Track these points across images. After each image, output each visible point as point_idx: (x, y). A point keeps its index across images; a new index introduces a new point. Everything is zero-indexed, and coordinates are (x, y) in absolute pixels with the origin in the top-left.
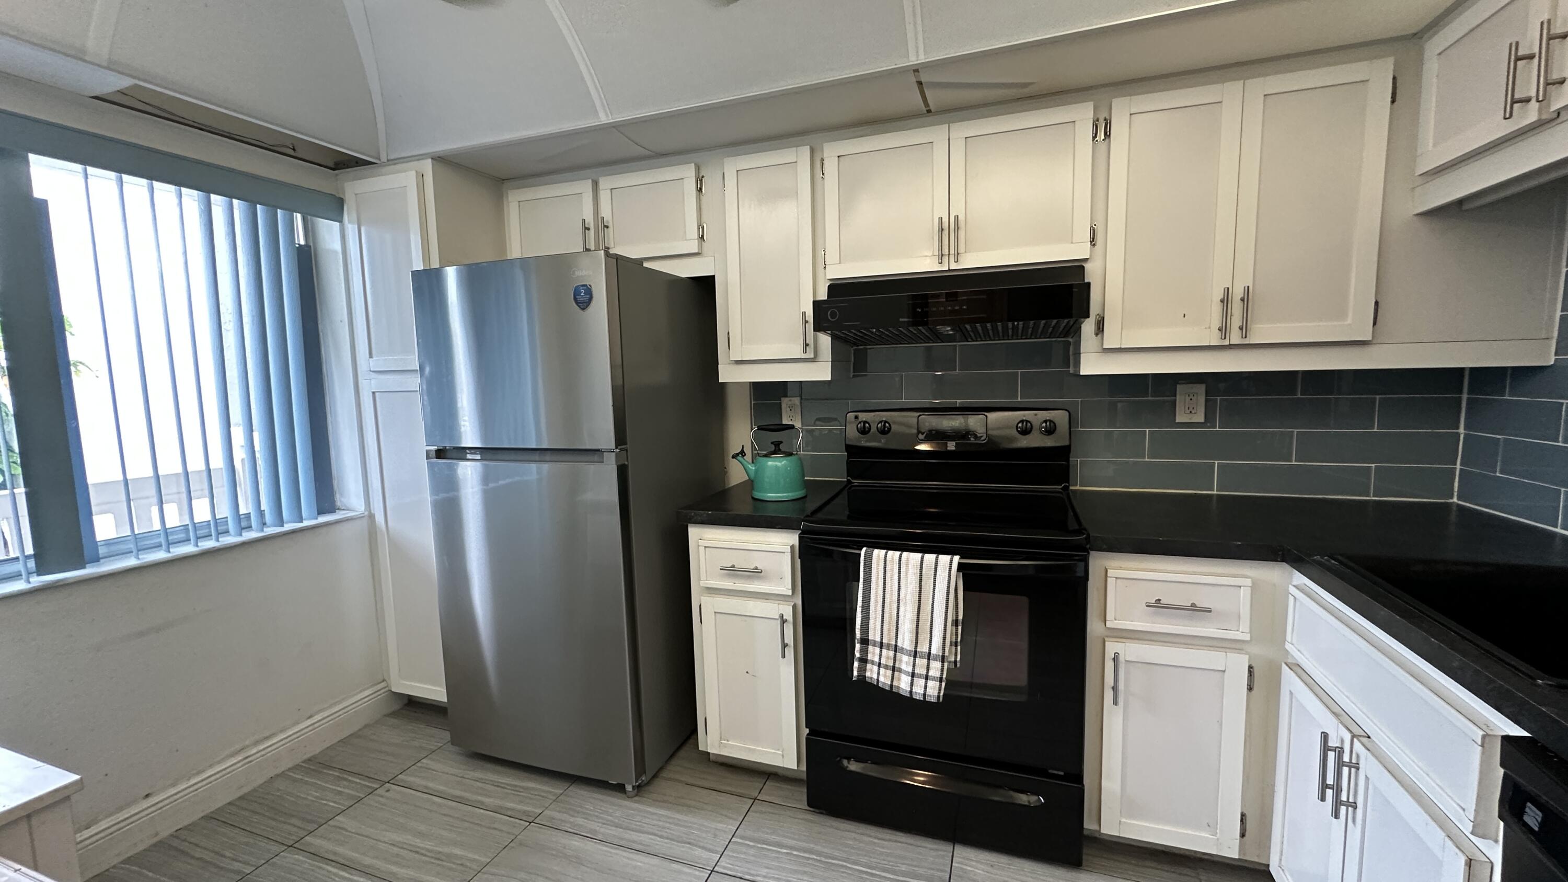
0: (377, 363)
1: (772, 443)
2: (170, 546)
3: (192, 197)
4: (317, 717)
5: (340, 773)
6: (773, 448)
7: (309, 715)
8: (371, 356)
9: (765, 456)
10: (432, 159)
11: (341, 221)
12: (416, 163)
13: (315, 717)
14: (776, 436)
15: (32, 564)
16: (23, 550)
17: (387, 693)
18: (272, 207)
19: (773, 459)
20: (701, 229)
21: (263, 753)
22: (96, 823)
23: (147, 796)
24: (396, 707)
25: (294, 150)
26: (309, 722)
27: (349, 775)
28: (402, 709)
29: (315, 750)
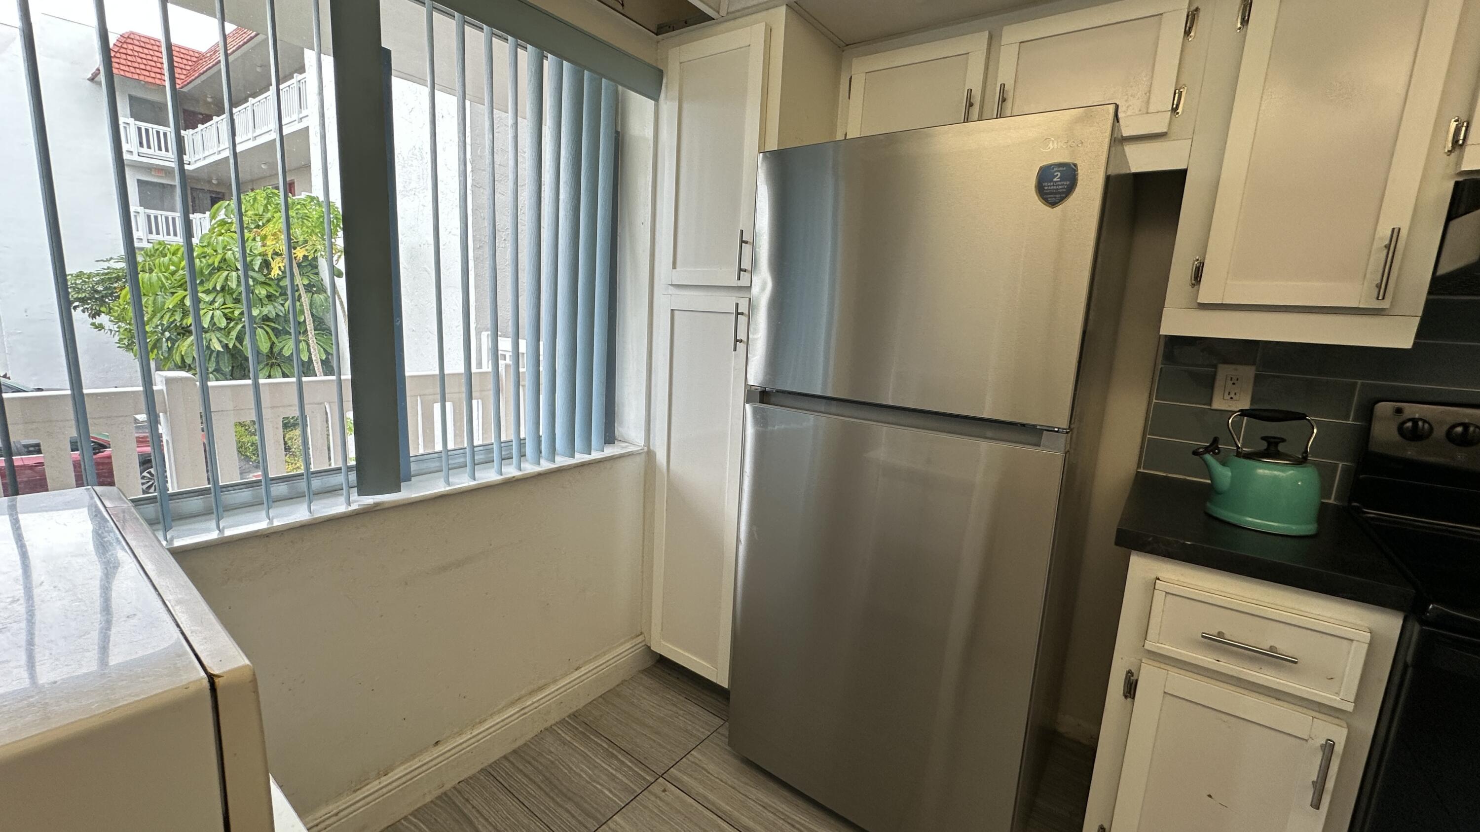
0: (682, 276)
1: (1263, 438)
2: (476, 467)
3: (526, 56)
4: (583, 670)
5: (609, 746)
6: (1264, 445)
7: (577, 666)
8: (674, 267)
9: (1249, 456)
10: (787, 5)
11: (655, 98)
12: (764, 13)
13: (583, 669)
14: (1273, 429)
15: (353, 477)
16: (345, 460)
17: (643, 648)
18: (599, 74)
19: (1264, 465)
20: (1177, 95)
21: (536, 705)
22: (392, 770)
23: (438, 744)
24: (650, 664)
25: (623, 5)
26: (577, 674)
27: (620, 753)
28: (654, 666)
29: (579, 704)
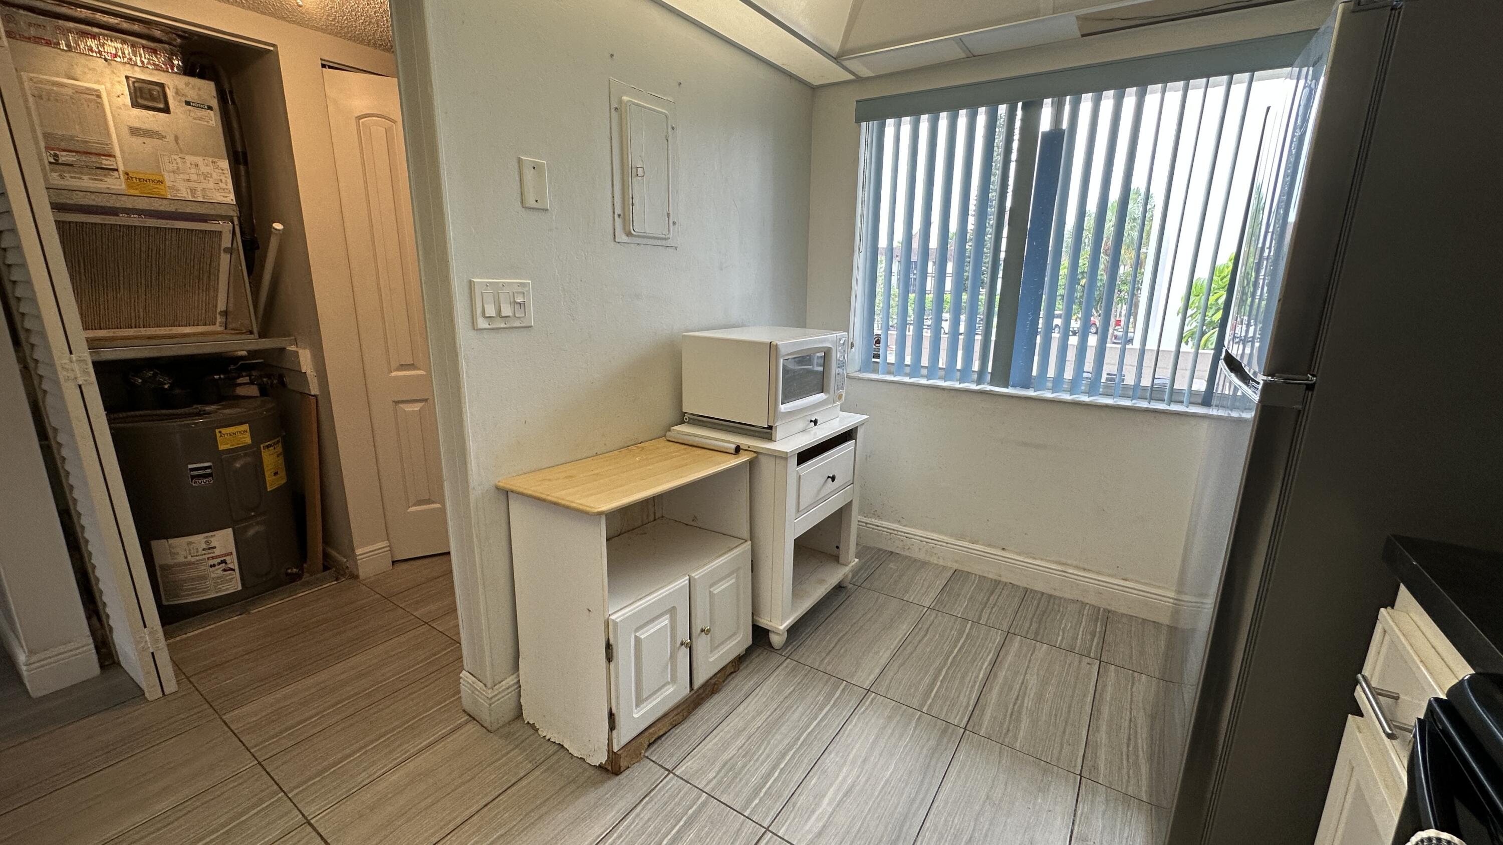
4: (1128, 583)
7: (1125, 577)
23: (1003, 549)
26: (1122, 583)
27: (1099, 637)
29: (1119, 609)
